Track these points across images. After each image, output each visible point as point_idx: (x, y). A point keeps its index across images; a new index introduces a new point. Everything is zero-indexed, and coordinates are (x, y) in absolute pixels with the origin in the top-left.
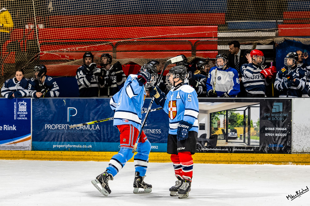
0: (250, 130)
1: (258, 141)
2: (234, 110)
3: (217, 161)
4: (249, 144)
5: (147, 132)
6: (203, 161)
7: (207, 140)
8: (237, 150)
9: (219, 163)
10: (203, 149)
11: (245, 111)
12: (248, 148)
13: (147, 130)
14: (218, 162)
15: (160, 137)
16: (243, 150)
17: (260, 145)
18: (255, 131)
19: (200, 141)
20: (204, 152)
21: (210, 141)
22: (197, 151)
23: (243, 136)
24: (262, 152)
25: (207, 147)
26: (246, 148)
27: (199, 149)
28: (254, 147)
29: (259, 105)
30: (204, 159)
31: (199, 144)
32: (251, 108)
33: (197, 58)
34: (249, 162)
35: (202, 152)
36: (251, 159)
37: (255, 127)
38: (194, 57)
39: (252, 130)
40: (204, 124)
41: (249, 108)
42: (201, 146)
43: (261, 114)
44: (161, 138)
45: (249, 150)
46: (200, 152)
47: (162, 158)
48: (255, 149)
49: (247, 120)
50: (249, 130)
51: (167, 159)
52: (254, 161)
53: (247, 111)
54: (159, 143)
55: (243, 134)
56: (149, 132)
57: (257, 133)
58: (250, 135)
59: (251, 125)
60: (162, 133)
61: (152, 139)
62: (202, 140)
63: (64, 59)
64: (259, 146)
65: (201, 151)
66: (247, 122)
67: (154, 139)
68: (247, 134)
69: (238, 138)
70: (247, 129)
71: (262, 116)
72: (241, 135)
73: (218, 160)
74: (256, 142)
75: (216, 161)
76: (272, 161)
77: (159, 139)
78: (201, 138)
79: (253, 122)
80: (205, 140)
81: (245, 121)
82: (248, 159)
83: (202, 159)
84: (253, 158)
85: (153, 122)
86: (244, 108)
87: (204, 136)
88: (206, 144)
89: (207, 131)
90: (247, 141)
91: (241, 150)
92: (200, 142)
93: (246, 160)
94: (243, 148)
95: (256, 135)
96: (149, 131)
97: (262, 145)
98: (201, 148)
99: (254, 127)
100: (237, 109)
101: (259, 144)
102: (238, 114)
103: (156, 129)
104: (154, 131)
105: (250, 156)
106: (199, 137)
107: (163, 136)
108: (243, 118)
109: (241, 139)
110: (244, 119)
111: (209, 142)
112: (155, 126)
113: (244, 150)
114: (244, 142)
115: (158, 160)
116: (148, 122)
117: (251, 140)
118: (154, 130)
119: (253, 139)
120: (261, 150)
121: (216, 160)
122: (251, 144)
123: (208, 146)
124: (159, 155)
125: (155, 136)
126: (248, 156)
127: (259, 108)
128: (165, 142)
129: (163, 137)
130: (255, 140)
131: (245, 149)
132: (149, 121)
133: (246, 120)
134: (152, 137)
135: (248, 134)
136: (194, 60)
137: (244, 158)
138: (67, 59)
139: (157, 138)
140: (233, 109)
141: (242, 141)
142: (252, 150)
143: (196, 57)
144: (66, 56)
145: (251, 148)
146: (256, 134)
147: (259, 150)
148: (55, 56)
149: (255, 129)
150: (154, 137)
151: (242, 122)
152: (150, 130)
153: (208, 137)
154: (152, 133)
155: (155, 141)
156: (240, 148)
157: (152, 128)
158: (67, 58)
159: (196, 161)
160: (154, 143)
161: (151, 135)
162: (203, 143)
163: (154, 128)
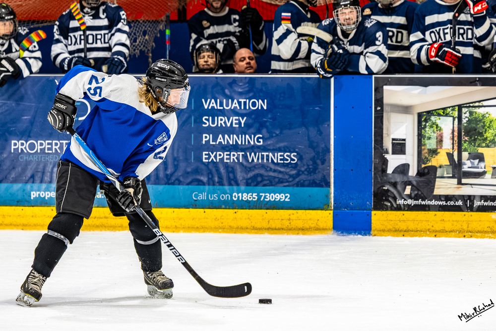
2: (477, 104)
3: (436, 231)
5: (263, 158)
6: (401, 231)
7: (411, 179)
8: (486, 204)
9: (440, 237)
10: (401, 202)
13: (263, 156)
14: (438, 234)
15: (294, 172)
19: (393, 181)
20: (404, 210)
21: (418, 182)
22: (387, 206)
25: (410, 197)
27: (390, 202)
30: (403, 226)
31: (392, 189)
35: (399, 208)
40: (404, 140)
42: (397, 195)
44: (298, 175)
46: (392, 209)
47: (300, 224)
51: (312, 226)
54: (293, 186)
56: (268, 160)
60: (299, 163)
61: (275, 177)
62: (399, 178)
65: (395, 206)
67: (280, 176)
69: (488, 175)
72: (494, 168)
73: (438, 229)
75: (433, 232)
77: (294, 177)
78: (396, 175)
80: (405, 179)
83: (397, 227)
85: (277, 135)
87: (403, 169)
88: (408, 190)
89: (410, 158)
92: (394, 185)
96: (268, 156)
98: (395, 199)
100: (485, 103)
102: (487, 116)
103: (285, 152)
104: (279, 157)
106: (390, 170)
107: (303, 169)
111: (415, 183)
112: (282, 145)
115: (290, 230)
116: (267, 135)
118: (279, 154)
121: (433, 228)
123: (413, 195)
124: (292, 217)
125: (282, 170)
128: (306, 183)
129: (303, 172)
132: (269, 132)
134: (275, 171)
139: (287, 173)
140: (475, 102)
150: (280, 172)
152: (271, 155)
153: (413, 172)
154: (276, 161)
155: (282, 182)
156: (493, 198)
157: (274, 151)
159: (384, 231)
160: (279, 188)
161: (273, 166)
162: (399, 187)
163: (279, 150)
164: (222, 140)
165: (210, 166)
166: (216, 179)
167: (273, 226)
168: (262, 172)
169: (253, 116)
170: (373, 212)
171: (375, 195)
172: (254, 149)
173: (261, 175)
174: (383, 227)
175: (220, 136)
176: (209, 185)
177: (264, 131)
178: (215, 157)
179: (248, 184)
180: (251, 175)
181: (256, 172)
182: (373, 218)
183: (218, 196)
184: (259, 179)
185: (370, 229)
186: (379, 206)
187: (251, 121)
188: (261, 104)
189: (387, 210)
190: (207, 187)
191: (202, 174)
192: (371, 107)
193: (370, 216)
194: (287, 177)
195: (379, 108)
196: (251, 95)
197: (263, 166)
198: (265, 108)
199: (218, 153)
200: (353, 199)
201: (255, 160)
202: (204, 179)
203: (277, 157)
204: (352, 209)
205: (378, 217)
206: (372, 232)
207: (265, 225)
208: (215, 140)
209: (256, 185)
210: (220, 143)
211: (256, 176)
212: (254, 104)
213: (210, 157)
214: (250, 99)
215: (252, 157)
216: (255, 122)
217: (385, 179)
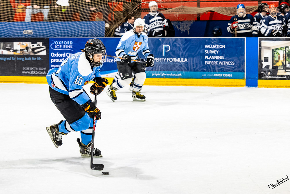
5: (224, 63)
6: (267, 86)
7: (270, 70)
9: (279, 88)
10: (267, 77)
13: (224, 62)
15: (233, 68)
19: (264, 70)
20: (268, 79)
21: (272, 71)
22: (262, 78)
25: (270, 75)
30: (268, 84)
35: (266, 79)
40: (268, 58)
44: (235, 68)
46: (264, 79)
47: (235, 84)
51: (239, 84)
54: (233, 72)
56: (225, 64)
60: (235, 65)
61: (227, 69)
62: (266, 70)
67: (229, 69)
73: (278, 85)
77: (233, 69)
78: (265, 69)
80: (268, 70)
83: (266, 85)
85: (228, 56)
87: (268, 67)
88: (269, 73)
89: (270, 63)
92: (265, 72)
96: (225, 63)
98: (265, 76)
103: (231, 61)
106: (263, 67)
107: (236, 67)
111: (271, 71)
112: (230, 59)
115: (232, 85)
116: (225, 56)
118: (229, 62)
123: (271, 75)
124: (233, 82)
128: (237, 71)
129: (236, 68)
132: (225, 55)
134: (227, 67)
138: (162, 8)
139: (231, 68)
144: (162, 6)
150: (229, 68)
153: (271, 68)
154: (228, 64)
157: (227, 61)
159: (261, 86)
160: (229, 72)
161: (227, 66)
162: (266, 72)
163: (229, 61)
164: (211, 58)
165: (207, 66)
166: (209, 70)
167: (227, 84)
168: (223, 67)
169: (221, 50)
170: (258, 80)
171: (259, 75)
172: (221, 60)
173: (223, 69)
174: (261, 85)
175: (210, 56)
176: (207, 71)
177: (224, 55)
178: (209, 63)
179: (219, 71)
180: (220, 68)
181: (222, 67)
183: (210, 75)
184: (223, 70)
186: (260, 78)
187: (220, 52)
188: (223, 46)
190: (206, 72)
191: (205, 68)
192: (258, 47)
193: (257, 81)
194: (231, 69)
195: (260, 48)
196: (220, 43)
197: (224, 66)
198: (224, 47)
199: (210, 62)
200: (252, 76)
201: (221, 64)
202: (205, 70)
203: (228, 63)
204: (251, 79)
205: (260, 82)
206: (258, 86)
207: (224, 84)
208: (209, 57)
209: (222, 72)
210: (210, 58)
212: (221, 46)
213: (207, 63)
214: (220, 45)
215: (220, 63)
216: (221, 52)
217: (262, 70)
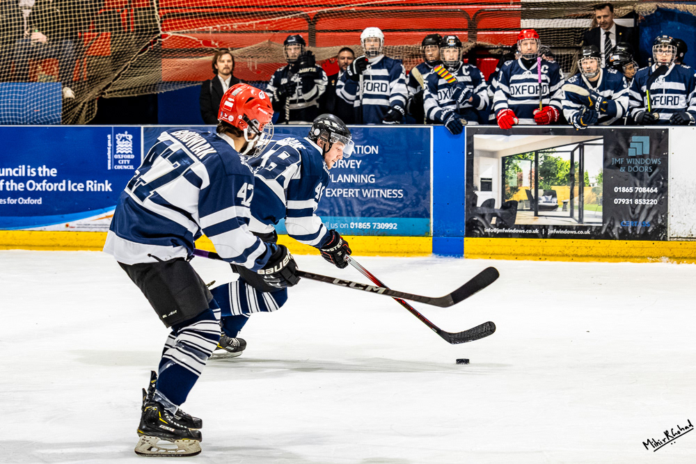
0: (583, 192)
1: (601, 214)
2: (551, 150)
3: (517, 255)
4: (581, 220)
5: (375, 194)
6: (488, 254)
7: (496, 211)
8: (558, 232)
9: (519, 260)
10: (488, 230)
11: (572, 153)
12: (578, 228)
13: (375, 192)
14: (518, 257)
15: (401, 205)
16: (569, 232)
17: (604, 222)
18: (594, 194)
19: (482, 213)
20: (490, 237)
21: (502, 214)
22: (476, 233)
23: (569, 204)
24: (608, 236)
25: (495, 226)
26: (574, 228)
27: (479, 230)
28: (591, 227)
29: (601, 141)
30: (490, 250)
31: (480, 219)
32: (585, 146)
33: (479, 45)
34: (581, 256)
35: (486, 235)
36: (584, 252)
37: (593, 185)
38: (473, 44)
39: (587, 191)
40: (491, 179)
41: (581, 146)
42: (485, 225)
43: (605, 159)
44: (404, 207)
45: (582, 232)
46: (481, 236)
47: (405, 249)
48: (593, 230)
49: (578, 171)
50: (581, 192)
51: (415, 250)
52: (591, 256)
53: (577, 153)
54: (400, 216)
55: (568, 200)
56: (379, 195)
57: (597, 199)
58: (583, 202)
59: (585, 181)
60: (404, 198)
61: (385, 210)
62: (486, 211)
63: (209, 48)
64: (601, 225)
65: (483, 233)
66: (576, 176)
67: (389, 209)
68: (576, 199)
69: (560, 209)
70: (576, 189)
71: (608, 164)
72: (564, 203)
73: (518, 253)
74: (596, 217)
75: (514, 255)
76: (627, 255)
77: (399, 209)
78: (484, 208)
79: (590, 176)
80: (492, 212)
81: (572, 173)
82: (579, 250)
83: (485, 252)
84: (589, 249)
85: (387, 175)
86: (571, 148)
87: (490, 203)
88: (494, 221)
89: (495, 194)
90: (576, 213)
91: (566, 232)
92: (483, 216)
93: (575, 253)
94: (570, 228)
95: (597, 202)
96: (379, 192)
97: (608, 222)
98: (483, 227)
99: (591, 185)
100: (557, 149)
101: (601, 220)
102: (559, 159)
103: (393, 188)
104: (389, 193)
105: (582, 245)
106: (479, 204)
107: (408, 203)
108: (569, 166)
109: (564, 209)
110: (571, 169)
111: (499, 215)
112: (390, 183)
113: (572, 232)
114: (572, 216)
115: (397, 253)
116: (379, 175)
117: (586, 212)
118: (389, 190)
119: (589, 209)
120: (606, 233)
121: (513, 252)
122: (585, 220)
123: (498, 225)
124: (399, 242)
125: (391, 203)
126: (578, 245)
127: (602, 146)
128: (410, 214)
129: (408, 205)
130: (593, 213)
131: (573, 230)
132: (379, 172)
133: (575, 171)
134: (385, 204)
135: (580, 200)
136: (472, 48)
137: (572, 249)
138: (214, 48)
139: (395, 207)
140: (549, 148)
141: (568, 214)
142: (588, 232)
143: (478, 43)
144: (213, 43)
145: (585, 228)
146: (595, 199)
147: (602, 233)
148: (190, 42)
149: (594, 190)
150: (389, 205)
151: (567, 175)
152: (381, 191)
153: (498, 205)
154: (385, 196)
155: (391, 214)
156: (563, 228)
157: (384, 188)
158: (215, 46)
159: (474, 254)
160: (388, 218)
161: (382, 200)
162: (487, 218)
163: (388, 187)
164: (342, 179)
165: (332, 200)
166: (337, 211)
167: (384, 250)
168: (375, 205)
169: (367, 160)
170: (465, 239)
171: (467, 224)
172: (368, 186)
173: (374, 208)
174: (473, 251)
175: (340, 176)
176: (331, 215)
177: (376, 171)
178: (336, 192)
179: (363, 215)
180: (365, 207)
181: (370, 205)
182: (465, 243)
183: (339, 225)
184: (372, 211)
185: (463, 253)
186: (470, 234)
187: (365, 164)
188: (374, 150)
189: (476, 237)
190: (329, 217)
191: (325, 208)
192: (464, 152)
193: (462, 241)
194: (394, 209)
195: (470, 153)
196: (365, 141)
197: (374, 200)
198: (377, 152)
199: (338, 190)
200: (448, 228)
201: (369, 196)
202: (327, 211)
203: (387, 193)
204: (448, 236)
205: (469, 243)
206: (464, 255)
207: (377, 249)
208: (335, 179)
209: (370, 216)
210: (340, 181)
211: (369, 209)
212: (368, 150)
213: (332, 193)
214: (364, 146)
215: (366, 193)
216: (369, 164)
217: (475, 211)
